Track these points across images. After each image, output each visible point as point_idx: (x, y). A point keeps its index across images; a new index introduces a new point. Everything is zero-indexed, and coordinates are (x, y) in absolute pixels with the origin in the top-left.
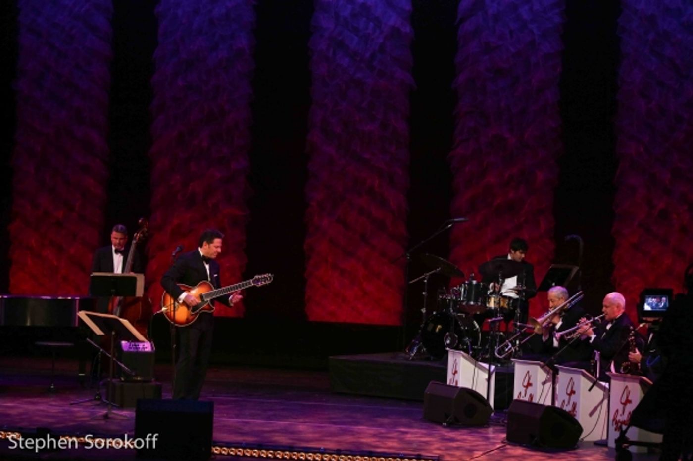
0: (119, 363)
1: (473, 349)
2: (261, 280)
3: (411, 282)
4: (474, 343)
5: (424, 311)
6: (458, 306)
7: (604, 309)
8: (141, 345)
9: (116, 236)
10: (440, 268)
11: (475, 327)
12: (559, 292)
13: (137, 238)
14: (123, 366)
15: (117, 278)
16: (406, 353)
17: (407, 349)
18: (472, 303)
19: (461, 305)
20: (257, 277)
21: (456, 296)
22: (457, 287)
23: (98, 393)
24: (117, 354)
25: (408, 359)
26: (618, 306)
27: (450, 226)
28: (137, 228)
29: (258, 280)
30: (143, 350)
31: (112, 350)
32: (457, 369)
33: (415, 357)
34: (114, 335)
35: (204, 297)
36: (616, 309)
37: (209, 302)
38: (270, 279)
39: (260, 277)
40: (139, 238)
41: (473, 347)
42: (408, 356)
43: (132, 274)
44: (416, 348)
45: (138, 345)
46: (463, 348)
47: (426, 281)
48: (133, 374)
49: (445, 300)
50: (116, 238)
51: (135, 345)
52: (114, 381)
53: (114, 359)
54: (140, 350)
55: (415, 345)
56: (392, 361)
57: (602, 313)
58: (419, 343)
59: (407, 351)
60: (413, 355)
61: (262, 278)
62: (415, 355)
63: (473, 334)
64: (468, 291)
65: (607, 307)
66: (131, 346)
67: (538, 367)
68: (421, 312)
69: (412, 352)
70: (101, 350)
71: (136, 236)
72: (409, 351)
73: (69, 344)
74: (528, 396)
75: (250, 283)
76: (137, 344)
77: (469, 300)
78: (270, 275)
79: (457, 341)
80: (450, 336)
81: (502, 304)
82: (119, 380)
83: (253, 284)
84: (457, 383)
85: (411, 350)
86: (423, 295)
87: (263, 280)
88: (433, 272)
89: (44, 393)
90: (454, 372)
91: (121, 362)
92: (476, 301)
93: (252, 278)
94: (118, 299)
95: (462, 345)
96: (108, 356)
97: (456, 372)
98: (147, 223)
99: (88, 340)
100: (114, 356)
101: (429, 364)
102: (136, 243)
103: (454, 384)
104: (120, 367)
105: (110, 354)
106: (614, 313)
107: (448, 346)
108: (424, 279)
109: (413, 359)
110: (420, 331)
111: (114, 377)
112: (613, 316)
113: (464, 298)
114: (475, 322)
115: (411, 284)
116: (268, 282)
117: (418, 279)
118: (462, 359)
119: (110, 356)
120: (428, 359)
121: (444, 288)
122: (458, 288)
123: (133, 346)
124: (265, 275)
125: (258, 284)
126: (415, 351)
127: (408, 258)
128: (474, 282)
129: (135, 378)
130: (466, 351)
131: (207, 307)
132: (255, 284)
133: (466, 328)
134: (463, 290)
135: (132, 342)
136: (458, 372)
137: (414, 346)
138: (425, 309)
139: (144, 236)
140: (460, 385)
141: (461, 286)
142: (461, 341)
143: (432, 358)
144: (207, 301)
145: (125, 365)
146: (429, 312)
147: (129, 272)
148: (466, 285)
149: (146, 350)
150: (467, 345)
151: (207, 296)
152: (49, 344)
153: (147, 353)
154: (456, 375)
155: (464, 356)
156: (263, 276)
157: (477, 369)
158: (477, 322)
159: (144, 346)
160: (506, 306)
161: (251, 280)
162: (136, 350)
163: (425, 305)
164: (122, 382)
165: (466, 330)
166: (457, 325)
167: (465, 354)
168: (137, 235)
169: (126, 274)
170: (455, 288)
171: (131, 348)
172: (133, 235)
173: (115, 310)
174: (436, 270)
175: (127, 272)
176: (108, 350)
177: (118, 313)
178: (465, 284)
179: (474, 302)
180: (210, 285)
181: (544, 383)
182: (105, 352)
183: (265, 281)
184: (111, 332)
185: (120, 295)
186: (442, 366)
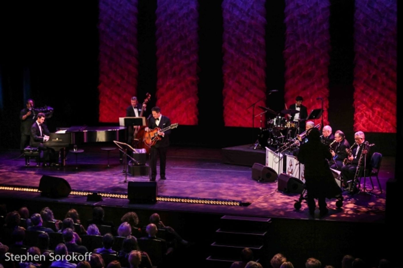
0: (132, 158)
2: (173, 126)
5: (261, 128)
7: (323, 133)
10: (267, 111)
12: (311, 124)
25: (254, 149)
26: (328, 131)
36: (327, 133)
41: (280, 144)
44: (257, 144)
53: (130, 157)
54: (140, 153)
57: (322, 134)
64: (277, 121)
65: (324, 132)
67: (294, 158)
73: (115, 149)
74: (291, 169)
77: (278, 125)
79: (272, 142)
80: (270, 140)
81: (292, 125)
88: (264, 112)
92: (280, 125)
99: (120, 149)
104: (132, 160)
106: (327, 134)
107: (269, 144)
109: (256, 149)
112: (326, 135)
113: (276, 124)
118: (269, 152)
120: (262, 149)
122: (273, 119)
126: (256, 146)
128: (280, 117)
133: (276, 136)
134: (275, 120)
142: (274, 142)
149: (142, 152)
150: (277, 143)
152: (106, 149)
158: (282, 133)
159: (142, 150)
160: (294, 126)
162: (138, 153)
164: (133, 165)
175: (141, 116)
178: (276, 118)
181: (296, 165)
184: (125, 149)
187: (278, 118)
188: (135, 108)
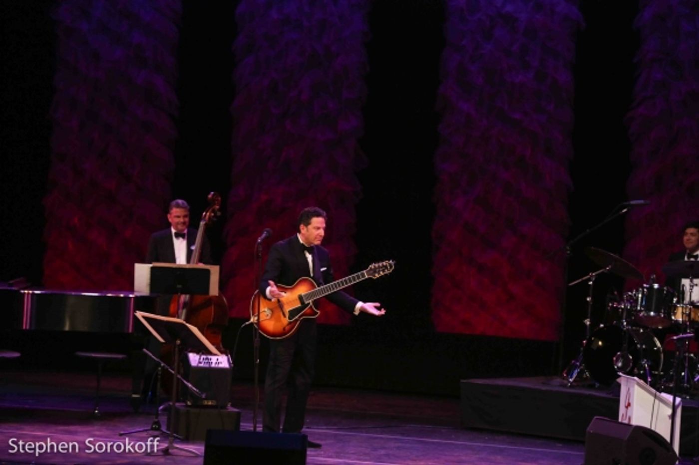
0: (185, 382)
1: (652, 376)
2: (377, 270)
3: (571, 284)
4: (654, 366)
5: (588, 322)
6: (633, 318)
8: (214, 359)
9: (178, 214)
10: (610, 266)
11: (656, 346)
13: (207, 217)
14: (190, 385)
15: (181, 270)
16: (564, 378)
17: (565, 371)
18: (652, 313)
19: (637, 316)
20: (372, 266)
21: (631, 303)
22: (632, 292)
23: (156, 420)
24: (182, 371)
25: (565, 386)
27: (625, 210)
28: (207, 205)
29: (375, 271)
30: (216, 366)
31: (176, 364)
32: (630, 401)
33: (574, 384)
34: (179, 345)
35: (304, 298)
37: (311, 304)
38: (391, 267)
39: (377, 265)
40: (210, 218)
41: (653, 372)
42: (565, 382)
43: (201, 266)
44: (576, 371)
45: (211, 359)
46: (640, 373)
47: (591, 283)
48: (204, 396)
49: (617, 308)
50: (178, 217)
51: (207, 359)
52: (177, 404)
53: (179, 376)
54: (213, 365)
55: (576, 367)
56: (544, 388)
58: (581, 365)
59: (565, 375)
60: (571, 380)
61: (379, 267)
62: (574, 381)
63: (653, 355)
64: (648, 297)
66: (201, 360)
68: (585, 325)
69: (571, 377)
70: (162, 365)
71: (205, 215)
72: (567, 375)
73: (120, 356)
75: (363, 275)
76: (209, 357)
77: (648, 309)
78: (391, 261)
79: (631, 364)
80: (622, 356)
82: (184, 404)
83: (367, 277)
84: (630, 419)
85: (570, 374)
86: (588, 301)
87: (381, 269)
88: (601, 271)
89: (85, 419)
90: (626, 405)
91: (188, 381)
92: (657, 311)
93: (365, 269)
94: (184, 298)
95: (638, 369)
96: (170, 372)
97: (629, 405)
98: (220, 199)
99: (145, 350)
100: (179, 373)
101: (593, 393)
102: (206, 225)
103: (626, 422)
104: (187, 387)
105: (173, 370)
107: (620, 369)
108: (589, 280)
109: (572, 387)
110: (582, 349)
111: (178, 401)
113: (641, 306)
114: (656, 339)
115: (571, 286)
116: (387, 272)
117: (580, 280)
118: (636, 387)
119: (173, 372)
120: (591, 387)
121: (616, 293)
122: (634, 293)
123: (204, 359)
124: (384, 263)
125: (375, 276)
126: (575, 375)
127: (569, 252)
128: (656, 286)
129: (206, 403)
130: (643, 377)
131: (309, 311)
132: (371, 276)
133: (644, 346)
134: (640, 296)
135: (203, 354)
136: (631, 404)
137: (575, 369)
138: (588, 320)
139: (215, 216)
140: (634, 422)
141: (637, 291)
142: (636, 363)
143: (597, 385)
144: (309, 304)
145: (192, 384)
146: (594, 324)
147: (197, 263)
148: (645, 290)
149: (221, 366)
150: (645, 369)
151: (309, 296)
152: (93, 355)
153: (222, 370)
154: (629, 408)
155: (639, 384)
156: (381, 264)
157: (657, 401)
159: (218, 360)
161: (364, 272)
162: (207, 366)
163: (589, 315)
164: (189, 406)
165: (644, 349)
166: (632, 343)
167: (642, 382)
168: (207, 215)
169: (192, 265)
170: (630, 293)
171: (200, 363)
172: (202, 214)
173: (180, 311)
174: (605, 268)
176: (170, 364)
177: (183, 317)
178: (643, 288)
179: (655, 312)
180: (311, 282)
182: (167, 367)
183: (383, 271)
184: (176, 340)
185: (186, 293)
186: (610, 396)
187: (652, 287)
188: (178, 235)
